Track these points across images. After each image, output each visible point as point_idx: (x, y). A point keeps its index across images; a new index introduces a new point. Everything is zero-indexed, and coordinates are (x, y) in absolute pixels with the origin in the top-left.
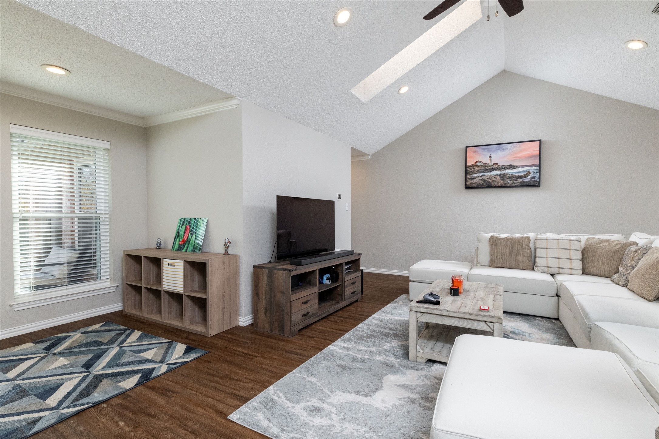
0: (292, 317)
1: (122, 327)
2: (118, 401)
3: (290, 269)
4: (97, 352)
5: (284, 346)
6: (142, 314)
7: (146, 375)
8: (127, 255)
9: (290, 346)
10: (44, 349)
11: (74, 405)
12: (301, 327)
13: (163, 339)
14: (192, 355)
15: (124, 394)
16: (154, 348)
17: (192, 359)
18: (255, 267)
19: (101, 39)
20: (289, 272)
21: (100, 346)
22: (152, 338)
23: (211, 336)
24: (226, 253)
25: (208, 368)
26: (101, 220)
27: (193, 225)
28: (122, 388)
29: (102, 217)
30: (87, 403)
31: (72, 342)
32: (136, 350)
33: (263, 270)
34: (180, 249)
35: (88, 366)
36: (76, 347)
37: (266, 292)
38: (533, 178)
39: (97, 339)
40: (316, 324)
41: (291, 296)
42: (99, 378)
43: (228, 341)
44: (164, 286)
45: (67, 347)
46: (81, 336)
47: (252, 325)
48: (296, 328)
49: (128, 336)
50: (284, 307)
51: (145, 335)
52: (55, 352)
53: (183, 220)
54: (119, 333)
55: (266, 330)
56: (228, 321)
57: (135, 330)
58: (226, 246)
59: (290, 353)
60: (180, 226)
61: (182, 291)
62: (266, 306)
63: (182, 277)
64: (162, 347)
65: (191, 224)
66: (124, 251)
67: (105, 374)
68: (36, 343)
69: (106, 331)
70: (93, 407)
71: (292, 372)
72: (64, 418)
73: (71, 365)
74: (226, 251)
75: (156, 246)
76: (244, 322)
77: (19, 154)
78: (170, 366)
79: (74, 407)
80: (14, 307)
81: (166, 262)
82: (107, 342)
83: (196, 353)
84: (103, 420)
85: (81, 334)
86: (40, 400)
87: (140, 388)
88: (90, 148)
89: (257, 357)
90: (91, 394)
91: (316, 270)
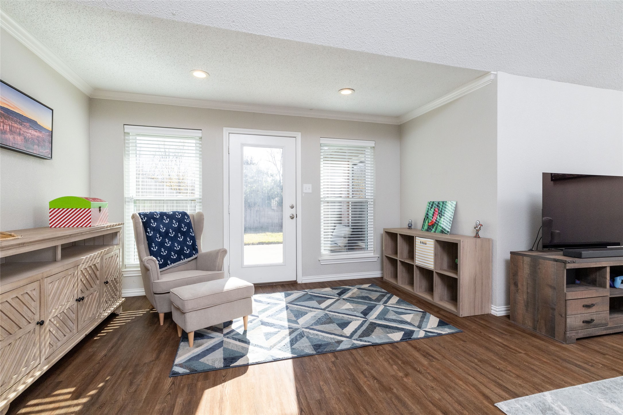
0: (568, 319)
1: (383, 290)
2: (388, 348)
3: (566, 261)
4: (369, 305)
5: (558, 351)
6: (397, 283)
7: (408, 335)
8: (386, 232)
9: (567, 354)
10: (337, 294)
11: (360, 340)
12: (580, 335)
13: (418, 308)
14: (446, 329)
15: (392, 344)
16: (410, 314)
17: (447, 333)
18: (512, 253)
19: (378, 55)
20: (563, 264)
21: (370, 301)
22: (408, 304)
23: (462, 316)
24: (477, 236)
25: (463, 346)
26: (368, 203)
27: (441, 208)
28: (390, 339)
29: (369, 201)
30: (369, 342)
31: (353, 293)
32: (397, 311)
33: (523, 258)
34: (429, 229)
35: (365, 313)
36: (355, 298)
37: (527, 283)
39: (368, 295)
40: (606, 338)
41: (566, 293)
42: (373, 326)
43: (481, 326)
44: (416, 261)
45: (350, 296)
46: (357, 291)
47: (508, 317)
48: (572, 335)
49: (389, 298)
50: (555, 305)
51: (402, 301)
52: (344, 297)
53: (431, 203)
54: (383, 295)
55: (527, 326)
56: (480, 307)
57: (393, 295)
58: (477, 229)
59: (569, 363)
60: (429, 209)
61: (433, 268)
62: (527, 299)
63: (433, 255)
64: (417, 315)
65: (439, 207)
66: (384, 229)
67: (377, 323)
68: (333, 289)
69: (372, 291)
70: (373, 346)
71: (576, 386)
72: (355, 347)
73: (355, 310)
74: (477, 234)
75: (407, 227)
76: (497, 311)
77: (324, 157)
78: (427, 333)
79: (361, 341)
80: (321, 261)
81: (418, 241)
82: (375, 300)
83: (449, 328)
84: (381, 359)
85: (357, 289)
86: (340, 329)
87: (404, 344)
88: (362, 147)
89: (521, 353)
90: (370, 335)
91: (606, 267)
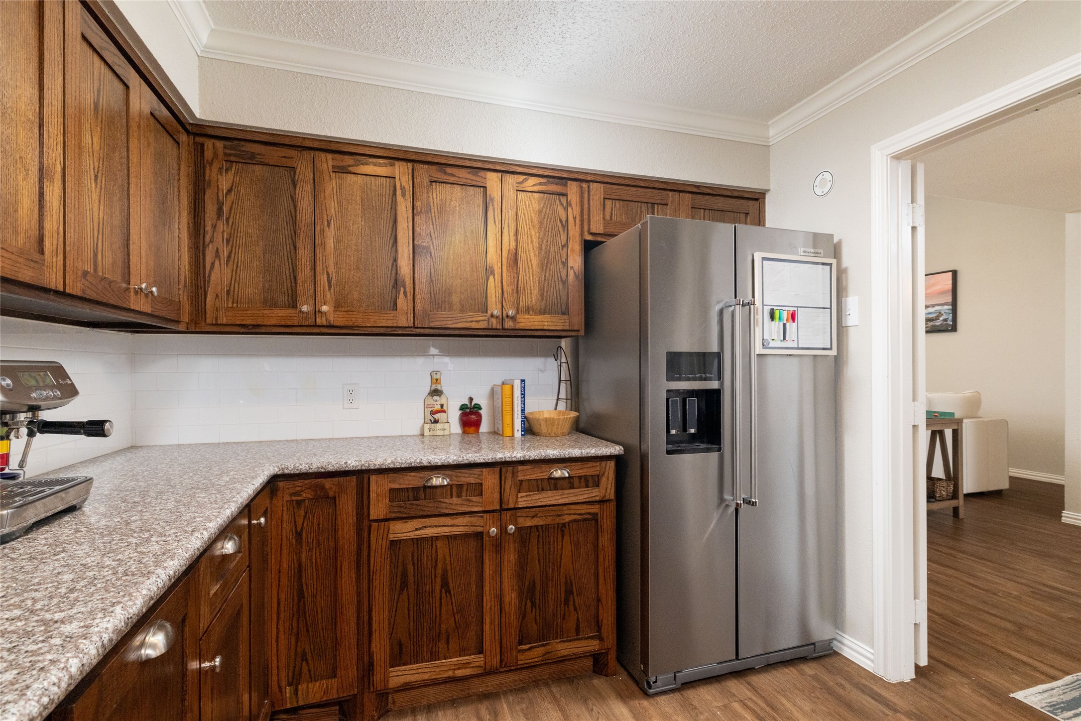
38: (946, 320)
